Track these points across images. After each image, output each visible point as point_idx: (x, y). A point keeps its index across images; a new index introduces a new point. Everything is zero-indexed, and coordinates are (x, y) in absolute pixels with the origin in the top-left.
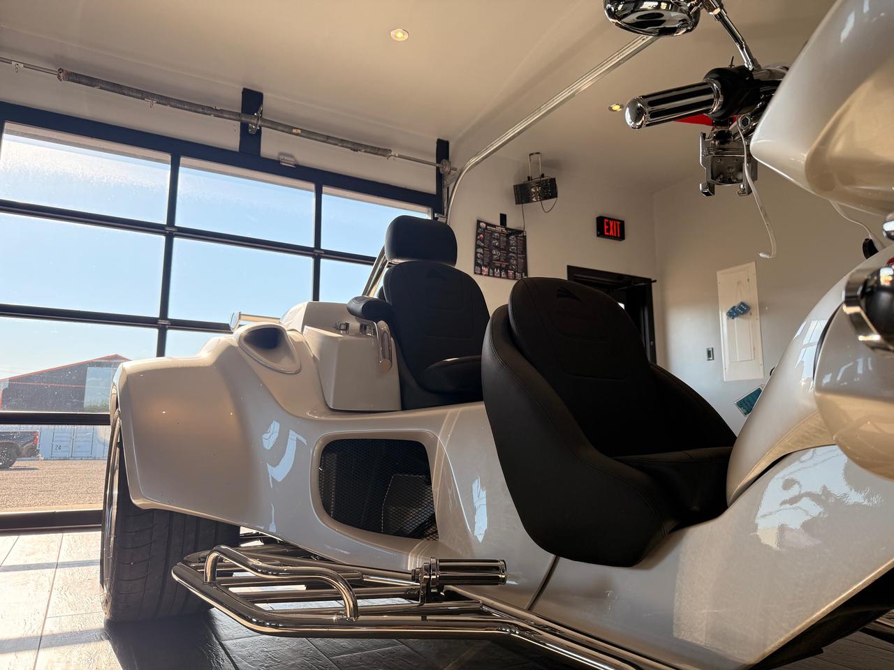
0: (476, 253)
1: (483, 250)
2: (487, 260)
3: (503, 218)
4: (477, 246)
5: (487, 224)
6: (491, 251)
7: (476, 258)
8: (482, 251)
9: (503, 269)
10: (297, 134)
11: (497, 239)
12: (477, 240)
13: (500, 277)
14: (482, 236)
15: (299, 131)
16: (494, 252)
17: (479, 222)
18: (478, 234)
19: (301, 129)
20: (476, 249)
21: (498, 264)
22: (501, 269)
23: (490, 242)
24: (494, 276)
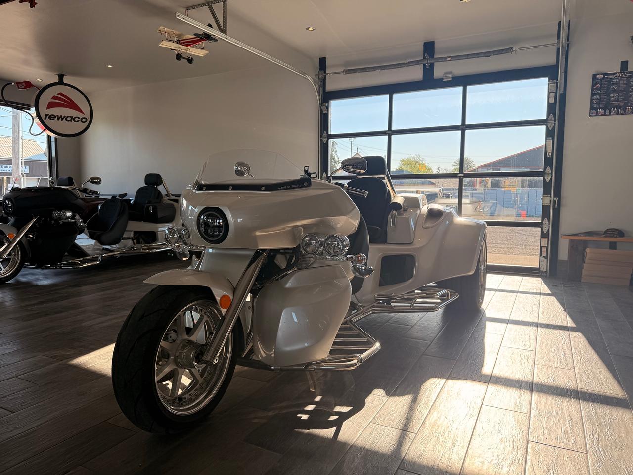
0: (592, 100)
1: (600, 96)
2: (603, 103)
3: (624, 65)
4: (593, 94)
5: (605, 74)
6: (608, 95)
7: (592, 103)
8: (598, 97)
9: (621, 107)
10: (450, 60)
11: (616, 84)
12: (593, 89)
13: (618, 114)
14: (599, 85)
15: (450, 59)
16: (612, 95)
17: (595, 76)
18: (593, 85)
19: (452, 57)
20: (592, 97)
21: (615, 104)
22: (618, 108)
23: (608, 87)
24: (610, 114)
